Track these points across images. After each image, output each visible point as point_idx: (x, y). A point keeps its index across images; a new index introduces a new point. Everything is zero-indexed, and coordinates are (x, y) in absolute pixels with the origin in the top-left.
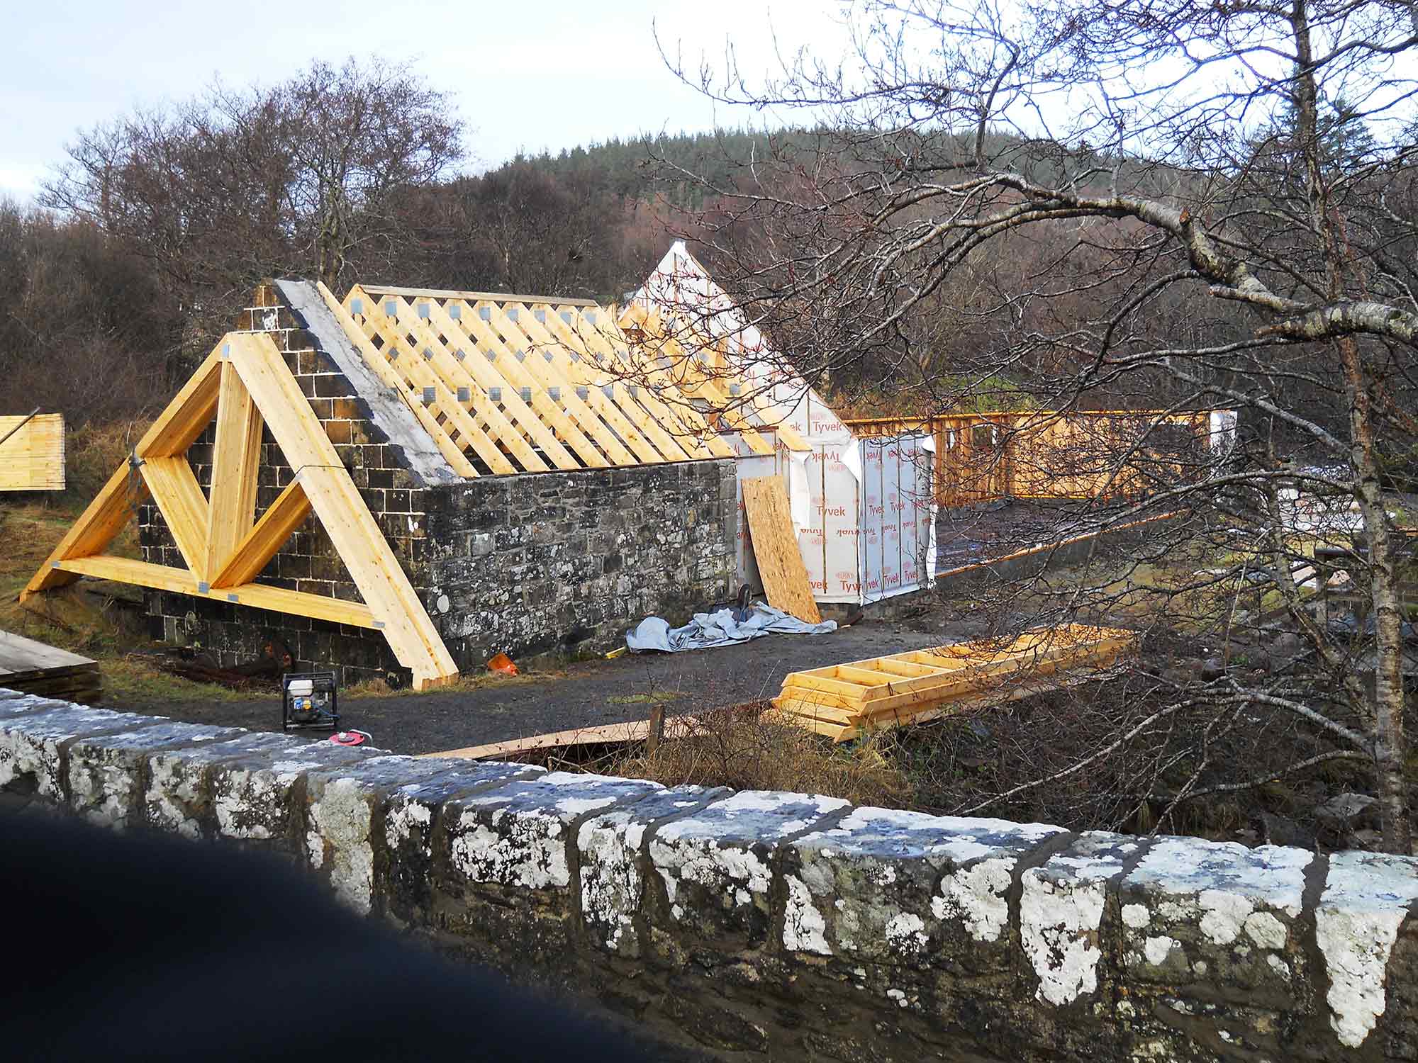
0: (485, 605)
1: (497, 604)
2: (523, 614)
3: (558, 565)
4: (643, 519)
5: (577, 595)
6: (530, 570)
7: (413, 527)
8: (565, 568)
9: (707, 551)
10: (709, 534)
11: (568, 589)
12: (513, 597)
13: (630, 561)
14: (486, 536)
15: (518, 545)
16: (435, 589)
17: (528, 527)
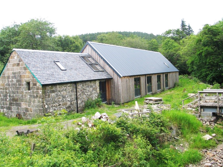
0: (54, 106)
1: (56, 106)
2: (61, 108)
3: (67, 99)
4: (83, 90)
5: (71, 104)
6: (62, 100)
7: (40, 93)
8: (69, 99)
9: (94, 96)
10: (94, 93)
11: (69, 103)
12: (59, 105)
13: (80, 98)
14: (54, 94)
15: (60, 95)
16: (45, 104)
17: (62, 92)
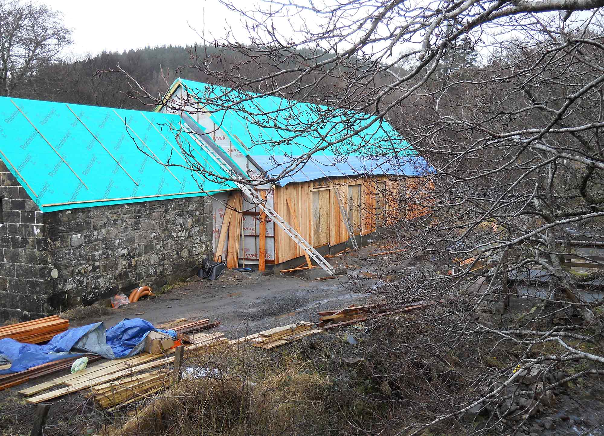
0: (79, 273)
1: (85, 272)
2: (99, 277)
3: (119, 250)
4: (165, 225)
5: (130, 265)
6: (104, 253)
7: (37, 231)
8: (123, 252)
9: (197, 241)
10: (199, 231)
11: (125, 262)
12: (94, 269)
13: (158, 247)
14: (79, 236)
15: (97, 240)
16: (50, 266)
17: (103, 230)
